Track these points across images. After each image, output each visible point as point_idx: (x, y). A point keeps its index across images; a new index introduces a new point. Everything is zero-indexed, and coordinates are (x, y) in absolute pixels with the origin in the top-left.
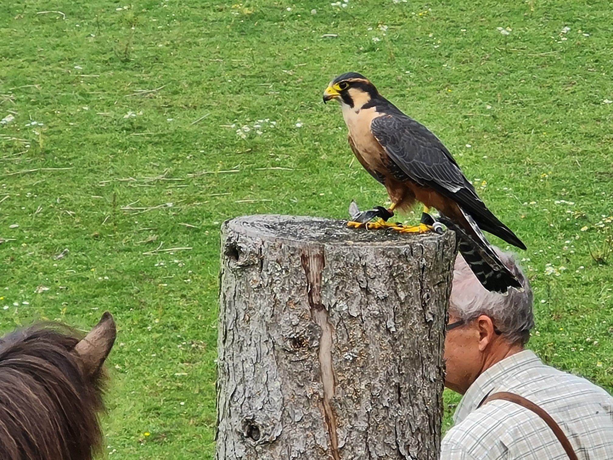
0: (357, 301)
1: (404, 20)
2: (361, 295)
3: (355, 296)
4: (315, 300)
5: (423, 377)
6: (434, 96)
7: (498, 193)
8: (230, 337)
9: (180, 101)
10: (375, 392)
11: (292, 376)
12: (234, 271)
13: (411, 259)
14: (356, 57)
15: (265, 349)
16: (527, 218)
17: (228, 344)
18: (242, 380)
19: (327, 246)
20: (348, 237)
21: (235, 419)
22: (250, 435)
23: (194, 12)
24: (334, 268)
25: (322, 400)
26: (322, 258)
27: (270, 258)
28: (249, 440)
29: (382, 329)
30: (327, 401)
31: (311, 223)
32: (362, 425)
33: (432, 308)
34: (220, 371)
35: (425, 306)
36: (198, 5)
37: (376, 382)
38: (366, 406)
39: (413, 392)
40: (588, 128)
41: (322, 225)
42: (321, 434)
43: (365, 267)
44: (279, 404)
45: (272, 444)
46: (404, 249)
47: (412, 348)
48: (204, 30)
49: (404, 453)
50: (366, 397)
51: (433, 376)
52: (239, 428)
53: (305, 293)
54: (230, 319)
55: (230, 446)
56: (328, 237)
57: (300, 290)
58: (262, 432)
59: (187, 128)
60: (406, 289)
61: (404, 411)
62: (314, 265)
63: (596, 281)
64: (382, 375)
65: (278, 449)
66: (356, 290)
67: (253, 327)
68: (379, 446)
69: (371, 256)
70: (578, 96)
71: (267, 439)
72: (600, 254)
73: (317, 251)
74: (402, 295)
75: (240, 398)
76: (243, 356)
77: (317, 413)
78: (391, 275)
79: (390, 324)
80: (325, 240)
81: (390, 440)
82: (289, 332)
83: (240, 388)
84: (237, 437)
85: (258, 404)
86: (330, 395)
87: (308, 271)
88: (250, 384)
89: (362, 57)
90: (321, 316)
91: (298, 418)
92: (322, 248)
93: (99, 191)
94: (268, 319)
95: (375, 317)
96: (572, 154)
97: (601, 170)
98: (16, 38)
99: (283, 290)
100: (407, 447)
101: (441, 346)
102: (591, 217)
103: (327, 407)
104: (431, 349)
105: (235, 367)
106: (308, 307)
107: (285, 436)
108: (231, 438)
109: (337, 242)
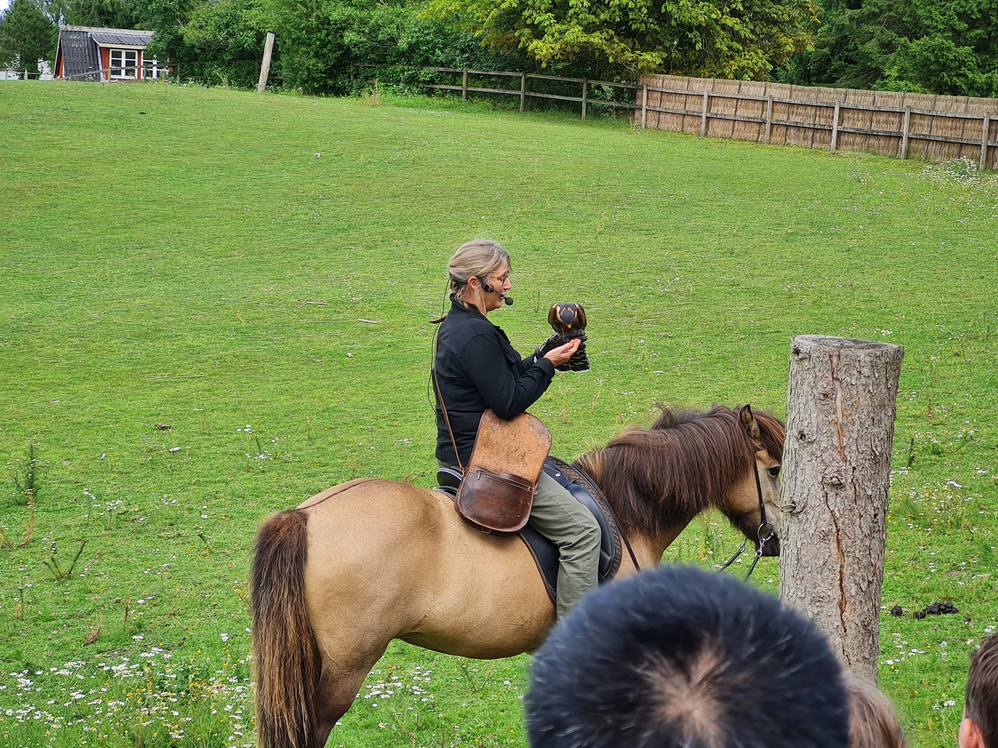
0: (855, 377)
1: (864, 237)
2: (857, 374)
3: (854, 375)
4: (835, 376)
5: (885, 414)
6: (878, 274)
7: (907, 320)
8: (793, 392)
9: (757, 272)
10: (862, 420)
11: (822, 411)
12: (797, 361)
13: (882, 358)
14: (841, 254)
15: (810, 398)
16: (921, 333)
17: (792, 395)
18: (799, 412)
19: (842, 351)
20: (851, 347)
21: (794, 430)
22: (801, 438)
23: (765, 231)
24: (844, 361)
25: (836, 423)
26: (839, 356)
27: (814, 355)
28: (801, 441)
29: (867, 391)
30: (838, 424)
31: (833, 339)
32: (855, 436)
33: (891, 381)
34: (788, 408)
35: (887, 380)
36: (767, 228)
37: (862, 416)
38: (857, 426)
39: (880, 421)
40: (953, 291)
41: (839, 341)
42: (835, 439)
43: (859, 361)
44: (815, 425)
45: (812, 443)
46: (878, 353)
47: (881, 400)
48: (770, 240)
49: (874, 449)
50: (857, 423)
51: (890, 414)
52: (796, 435)
53: (830, 372)
54: (794, 383)
55: (791, 443)
56: (842, 346)
57: (827, 371)
58: (807, 437)
59: (760, 285)
60: (879, 372)
61: (876, 430)
62: (835, 360)
63: (955, 364)
64: (865, 412)
65: (815, 445)
66: (855, 372)
67: (805, 387)
68: (863, 446)
69: (863, 356)
70: (948, 275)
71: (809, 440)
72: (957, 351)
73: (837, 353)
74: (877, 375)
75: (797, 420)
76: (800, 401)
77: (834, 429)
78: (872, 365)
79: (871, 388)
80: (841, 348)
81: (868, 443)
82: (821, 390)
83: (797, 416)
84: (795, 439)
85: (806, 424)
86: (840, 421)
87: (832, 362)
88: (802, 415)
89: (844, 253)
90: (837, 384)
91: (824, 431)
92: (839, 352)
93: (718, 314)
94: (812, 384)
95: (863, 385)
96: (945, 303)
97: (959, 311)
98: (681, 241)
99: (820, 371)
100: (876, 447)
101: (894, 400)
102: (953, 333)
103: (839, 426)
104: (890, 401)
105: (795, 406)
106: (831, 379)
107: (818, 439)
108: (792, 439)
109: (846, 349)
